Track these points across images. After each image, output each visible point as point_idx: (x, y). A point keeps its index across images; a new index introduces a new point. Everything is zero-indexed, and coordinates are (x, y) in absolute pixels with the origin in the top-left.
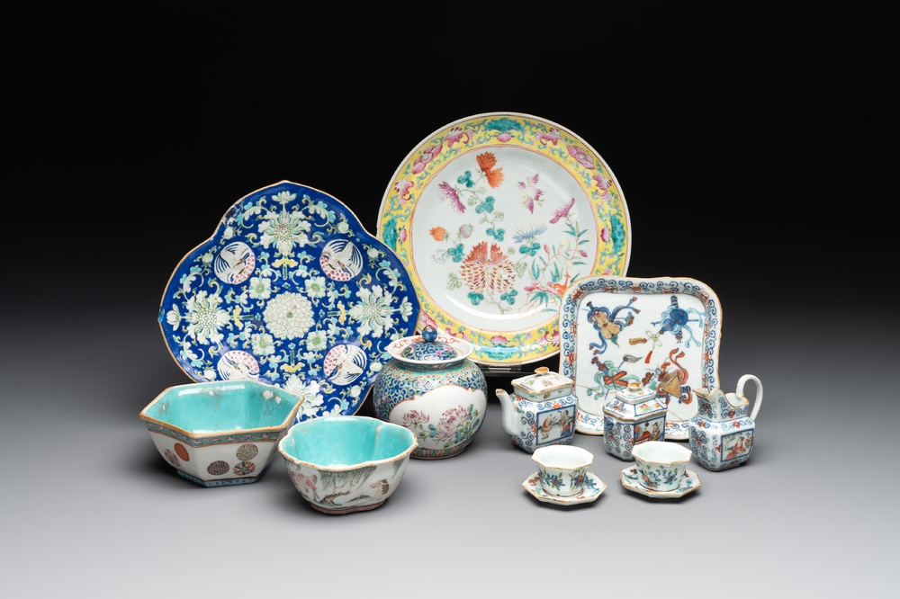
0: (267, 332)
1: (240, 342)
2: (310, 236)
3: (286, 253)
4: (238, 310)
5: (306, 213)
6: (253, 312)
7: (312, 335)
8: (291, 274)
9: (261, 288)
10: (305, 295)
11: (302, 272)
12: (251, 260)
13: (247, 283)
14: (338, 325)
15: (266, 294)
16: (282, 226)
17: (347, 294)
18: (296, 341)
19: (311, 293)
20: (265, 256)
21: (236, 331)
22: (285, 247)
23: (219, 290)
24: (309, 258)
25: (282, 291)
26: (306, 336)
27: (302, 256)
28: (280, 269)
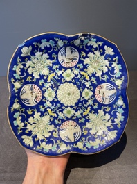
0: (56, 92)
1: (43, 86)
2: (103, 74)
3: (89, 72)
4: (53, 75)
5: (110, 65)
6: (58, 81)
7: (69, 109)
8: (83, 81)
9: (68, 75)
10: (81, 93)
11: (88, 84)
12: (75, 63)
13: (66, 69)
14: (82, 114)
15: (68, 79)
16: (97, 62)
17: (95, 107)
18: (62, 105)
19: (84, 94)
20: (81, 66)
21: (46, 81)
22: (90, 70)
23: (54, 61)
24: (95, 82)
25: (74, 84)
26: (67, 107)
27: (93, 79)
28: (82, 76)
